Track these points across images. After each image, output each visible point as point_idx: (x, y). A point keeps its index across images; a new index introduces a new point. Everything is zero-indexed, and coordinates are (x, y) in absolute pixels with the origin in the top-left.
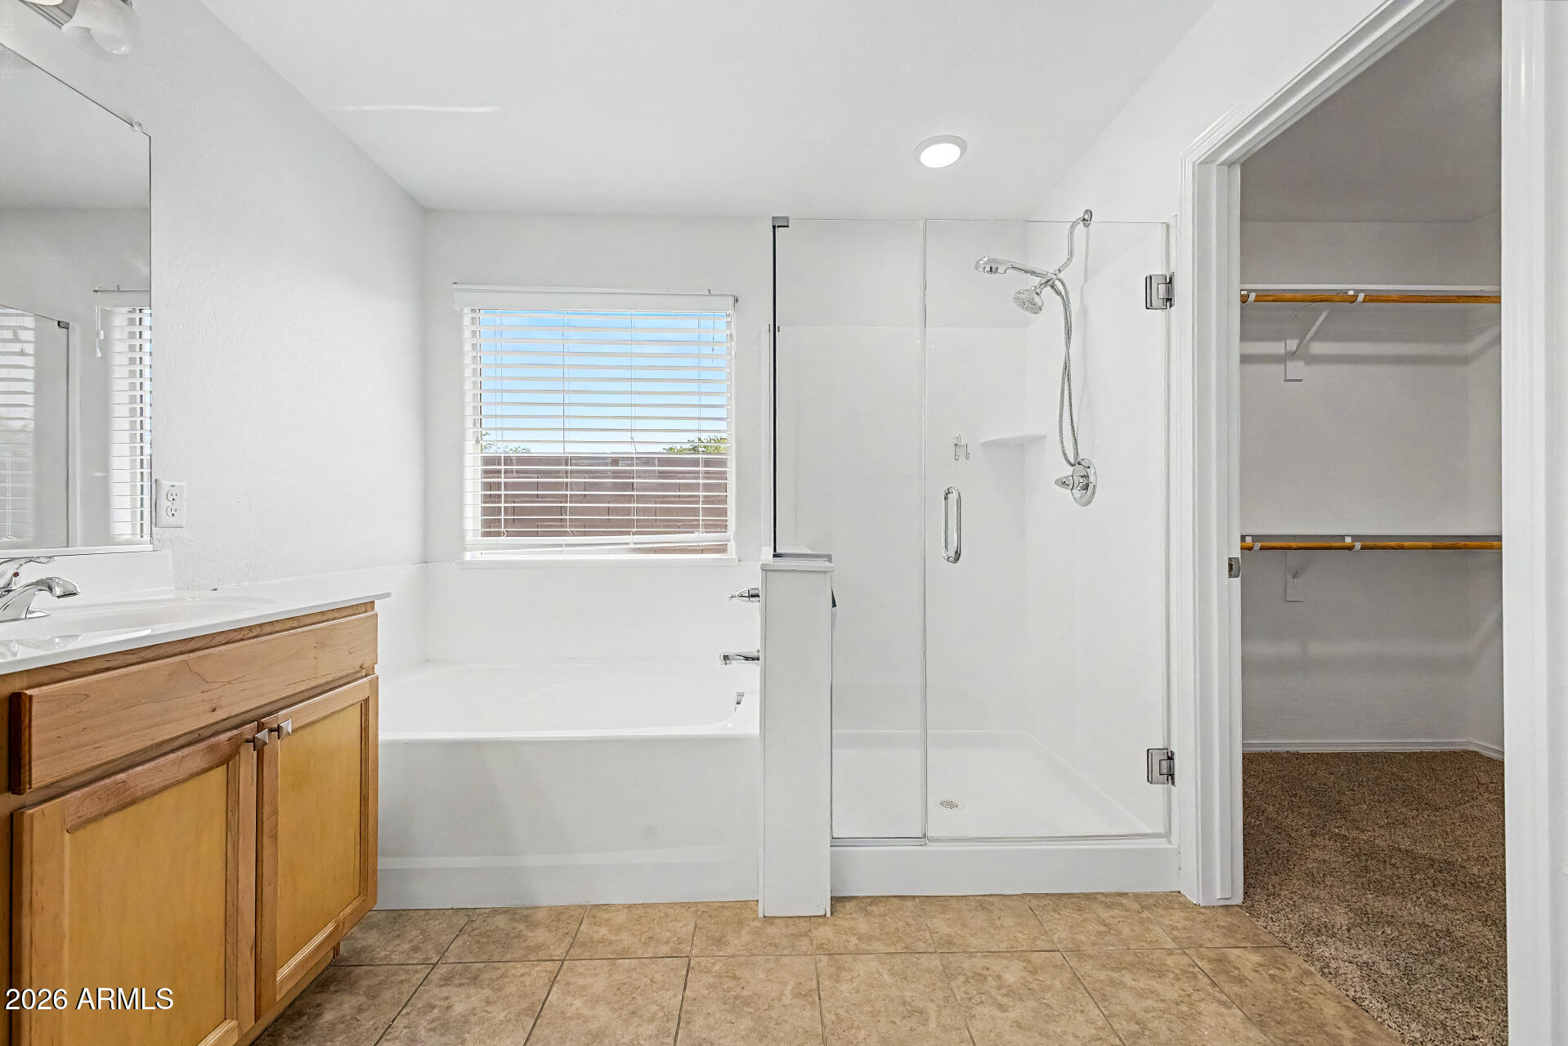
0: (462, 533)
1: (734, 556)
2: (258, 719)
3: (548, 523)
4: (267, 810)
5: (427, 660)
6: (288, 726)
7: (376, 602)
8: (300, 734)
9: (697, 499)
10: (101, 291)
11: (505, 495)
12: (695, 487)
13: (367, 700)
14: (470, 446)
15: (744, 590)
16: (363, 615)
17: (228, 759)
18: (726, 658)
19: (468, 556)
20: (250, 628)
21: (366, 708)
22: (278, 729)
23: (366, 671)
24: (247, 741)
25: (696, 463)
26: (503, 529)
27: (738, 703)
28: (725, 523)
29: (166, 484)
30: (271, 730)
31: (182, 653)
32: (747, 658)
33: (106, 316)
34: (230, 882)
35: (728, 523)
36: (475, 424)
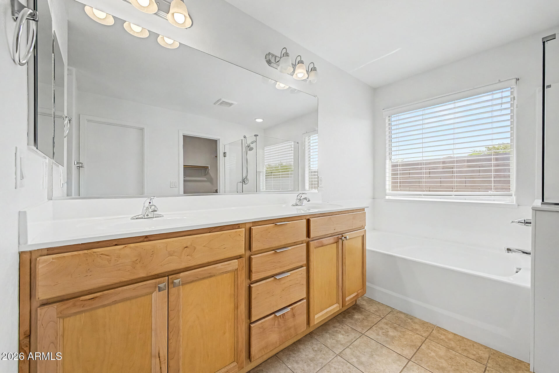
0: (385, 190)
1: (515, 203)
2: (342, 234)
3: (413, 187)
4: (344, 257)
5: (374, 229)
6: (348, 238)
7: (365, 209)
8: (350, 240)
9: (491, 176)
10: (304, 134)
11: (399, 177)
12: (490, 171)
13: (363, 235)
14: (388, 161)
15: (522, 220)
16: (362, 212)
17: (337, 242)
18: (509, 250)
19: (387, 197)
20: (340, 212)
21: (363, 237)
22: (346, 238)
23: (363, 227)
24: (340, 239)
25: (490, 160)
26: (399, 189)
27: (517, 272)
28: (509, 187)
29: (320, 177)
30: (345, 238)
31: (329, 215)
32: (524, 252)
33: (305, 139)
34: (338, 271)
35: (510, 187)
36: (389, 154)
